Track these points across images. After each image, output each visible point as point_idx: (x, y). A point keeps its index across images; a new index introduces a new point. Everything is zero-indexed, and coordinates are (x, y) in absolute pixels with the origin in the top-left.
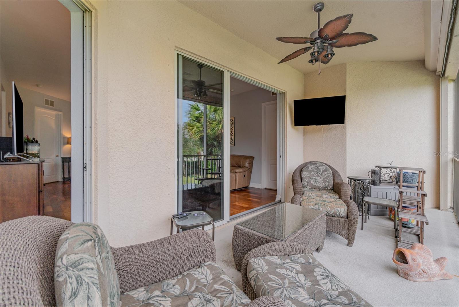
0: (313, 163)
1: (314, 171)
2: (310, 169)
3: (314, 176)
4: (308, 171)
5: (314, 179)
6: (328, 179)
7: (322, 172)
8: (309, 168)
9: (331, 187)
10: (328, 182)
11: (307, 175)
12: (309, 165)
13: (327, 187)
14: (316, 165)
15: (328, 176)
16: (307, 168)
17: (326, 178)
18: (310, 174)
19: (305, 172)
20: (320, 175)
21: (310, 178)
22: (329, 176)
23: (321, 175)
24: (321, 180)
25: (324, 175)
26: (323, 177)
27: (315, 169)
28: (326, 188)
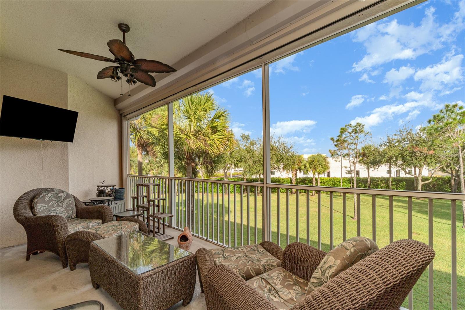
0: (49, 190)
1: (53, 200)
2: (48, 198)
3: (53, 207)
4: (44, 202)
5: (54, 211)
6: (71, 207)
7: (63, 200)
8: (46, 197)
9: (74, 215)
10: (72, 210)
11: (45, 208)
12: (44, 194)
13: (71, 216)
14: (54, 192)
15: (70, 204)
16: (43, 199)
17: (69, 206)
18: (48, 205)
19: (41, 204)
20: (61, 204)
21: (49, 211)
22: (72, 202)
23: (63, 204)
24: (63, 209)
25: (65, 203)
26: (64, 206)
27: (54, 197)
28: (70, 218)
